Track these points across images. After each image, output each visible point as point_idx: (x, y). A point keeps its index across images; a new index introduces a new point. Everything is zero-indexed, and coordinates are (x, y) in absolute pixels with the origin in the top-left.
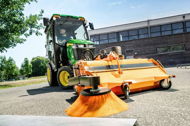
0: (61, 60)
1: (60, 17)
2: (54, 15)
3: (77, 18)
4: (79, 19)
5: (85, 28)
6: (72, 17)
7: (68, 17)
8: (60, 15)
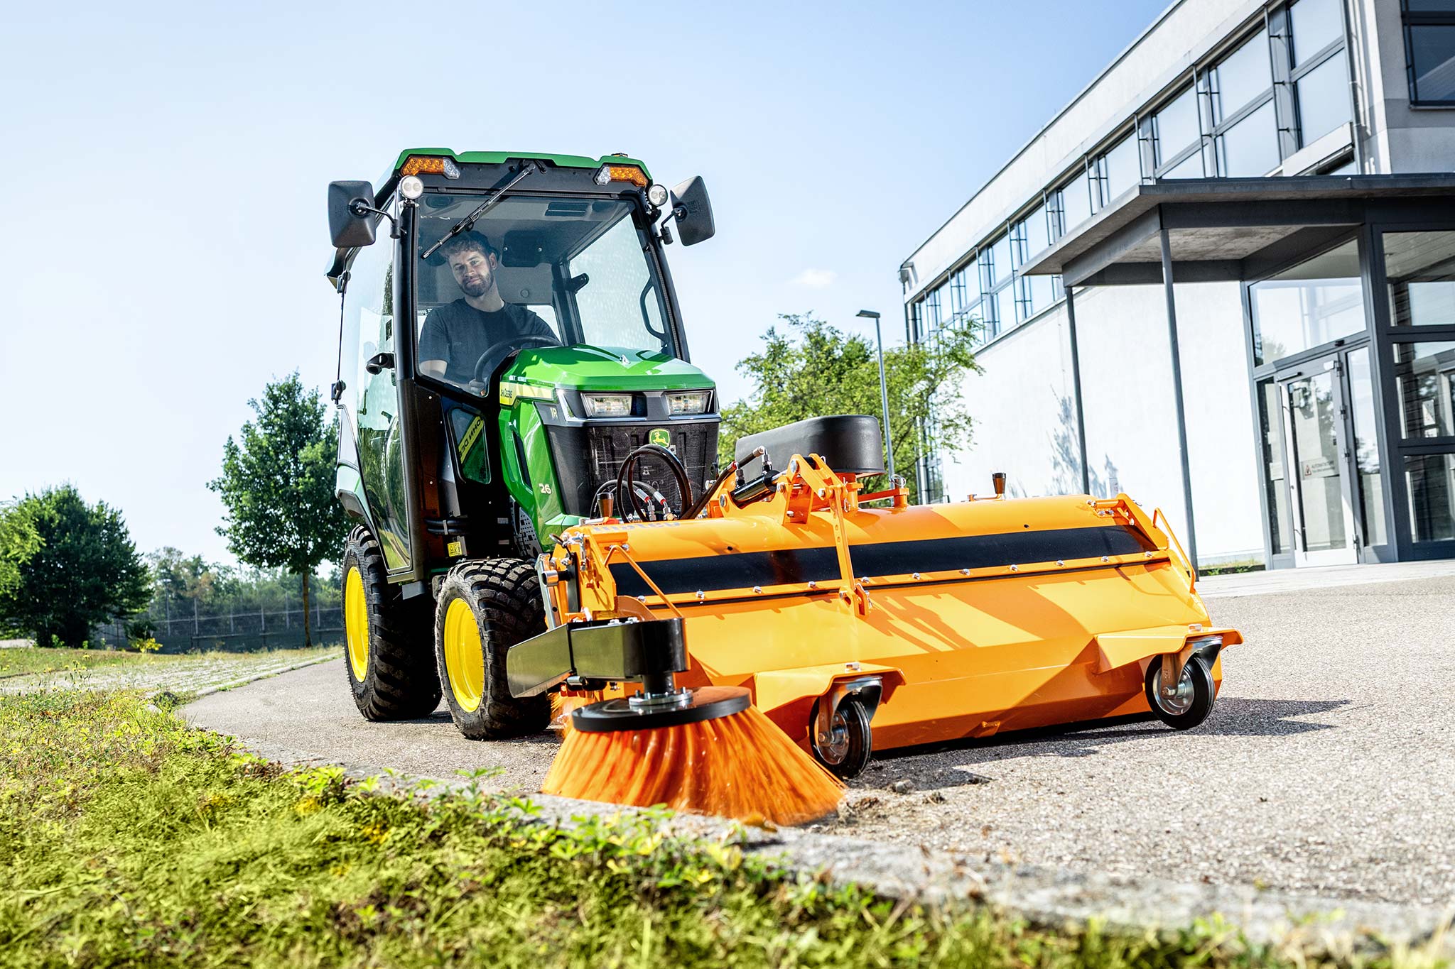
0: (456, 511)
1: (453, 172)
2: (410, 156)
3: (589, 172)
4: (605, 177)
5: (652, 243)
6: (548, 164)
7: (518, 164)
8: (457, 152)
